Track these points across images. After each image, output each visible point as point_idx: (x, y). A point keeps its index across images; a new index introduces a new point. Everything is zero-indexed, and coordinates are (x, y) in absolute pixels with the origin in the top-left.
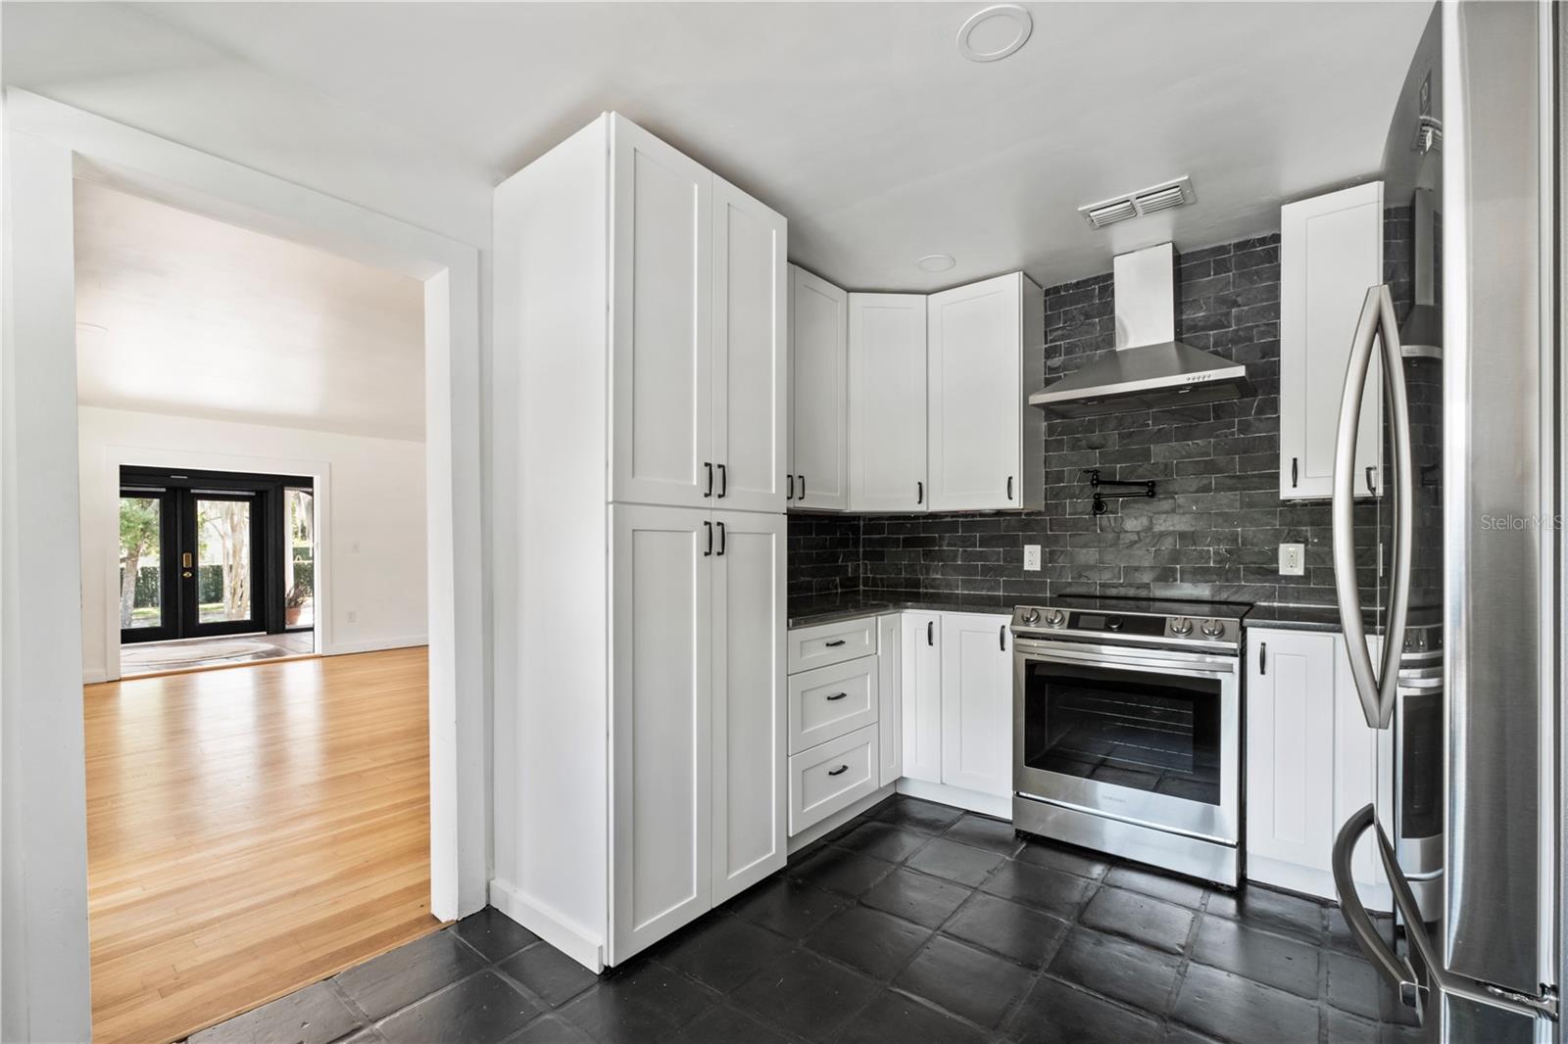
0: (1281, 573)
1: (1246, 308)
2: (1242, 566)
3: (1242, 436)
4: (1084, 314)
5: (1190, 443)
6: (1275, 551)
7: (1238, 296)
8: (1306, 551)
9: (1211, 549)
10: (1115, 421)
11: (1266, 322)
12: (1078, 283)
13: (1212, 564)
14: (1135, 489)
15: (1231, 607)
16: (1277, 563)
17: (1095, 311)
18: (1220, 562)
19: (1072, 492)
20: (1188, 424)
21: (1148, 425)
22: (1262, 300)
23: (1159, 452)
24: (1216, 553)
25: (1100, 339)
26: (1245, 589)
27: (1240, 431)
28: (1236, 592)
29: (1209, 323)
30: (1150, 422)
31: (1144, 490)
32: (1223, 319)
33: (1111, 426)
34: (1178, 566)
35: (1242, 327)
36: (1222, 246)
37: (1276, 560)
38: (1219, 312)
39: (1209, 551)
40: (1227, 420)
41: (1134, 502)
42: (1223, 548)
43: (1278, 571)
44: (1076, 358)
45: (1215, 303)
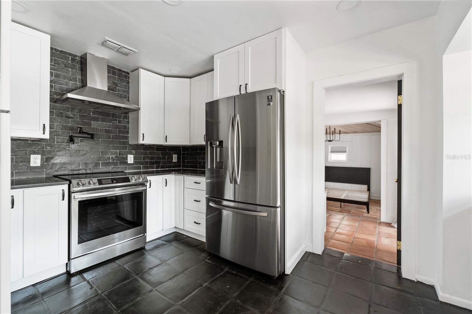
0: (128, 163)
1: (120, 88)
2: (119, 161)
3: (119, 124)
4: (64, 65)
5: (104, 123)
6: (127, 157)
7: (118, 84)
8: (134, 156)
9: (111, 156)
10: (78, 110)
11: (125, 94)
12: (61, 51)
13: (111, 161)
14: (86, 135)
15: (116, 173)
16: (127, 160)
17: (70, 66)
18: (113, 160)
19: (58, 133)
20: (104, 117)
21: (91, 114)
22: (124, 88)
23: (94, 124)
24: (112, 158)
25: (72, 77)
26: (120, 168)
27: (119, 123)
28: (117, 169)
29: (110, 88)
30: (91, 113)
31: (90, 136)
32: (115, 89)
33: (76, 111)
34: (101, 162)
35: (119, 93)
36: (114, 67)
37: (127, 159)
38: (113, 86)
39: (110, 157)
40: (115, 118)
41: (85, 140)
42: (114, 156)
43: (127, 162)
44: (61, 80)
45: (112, 83)
